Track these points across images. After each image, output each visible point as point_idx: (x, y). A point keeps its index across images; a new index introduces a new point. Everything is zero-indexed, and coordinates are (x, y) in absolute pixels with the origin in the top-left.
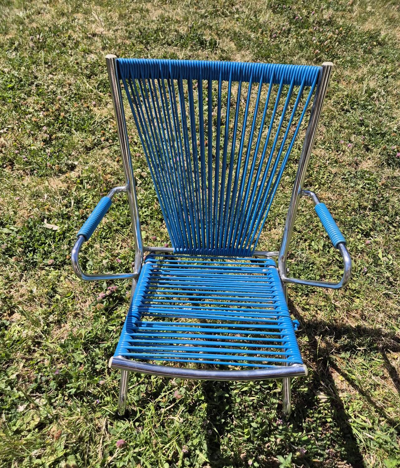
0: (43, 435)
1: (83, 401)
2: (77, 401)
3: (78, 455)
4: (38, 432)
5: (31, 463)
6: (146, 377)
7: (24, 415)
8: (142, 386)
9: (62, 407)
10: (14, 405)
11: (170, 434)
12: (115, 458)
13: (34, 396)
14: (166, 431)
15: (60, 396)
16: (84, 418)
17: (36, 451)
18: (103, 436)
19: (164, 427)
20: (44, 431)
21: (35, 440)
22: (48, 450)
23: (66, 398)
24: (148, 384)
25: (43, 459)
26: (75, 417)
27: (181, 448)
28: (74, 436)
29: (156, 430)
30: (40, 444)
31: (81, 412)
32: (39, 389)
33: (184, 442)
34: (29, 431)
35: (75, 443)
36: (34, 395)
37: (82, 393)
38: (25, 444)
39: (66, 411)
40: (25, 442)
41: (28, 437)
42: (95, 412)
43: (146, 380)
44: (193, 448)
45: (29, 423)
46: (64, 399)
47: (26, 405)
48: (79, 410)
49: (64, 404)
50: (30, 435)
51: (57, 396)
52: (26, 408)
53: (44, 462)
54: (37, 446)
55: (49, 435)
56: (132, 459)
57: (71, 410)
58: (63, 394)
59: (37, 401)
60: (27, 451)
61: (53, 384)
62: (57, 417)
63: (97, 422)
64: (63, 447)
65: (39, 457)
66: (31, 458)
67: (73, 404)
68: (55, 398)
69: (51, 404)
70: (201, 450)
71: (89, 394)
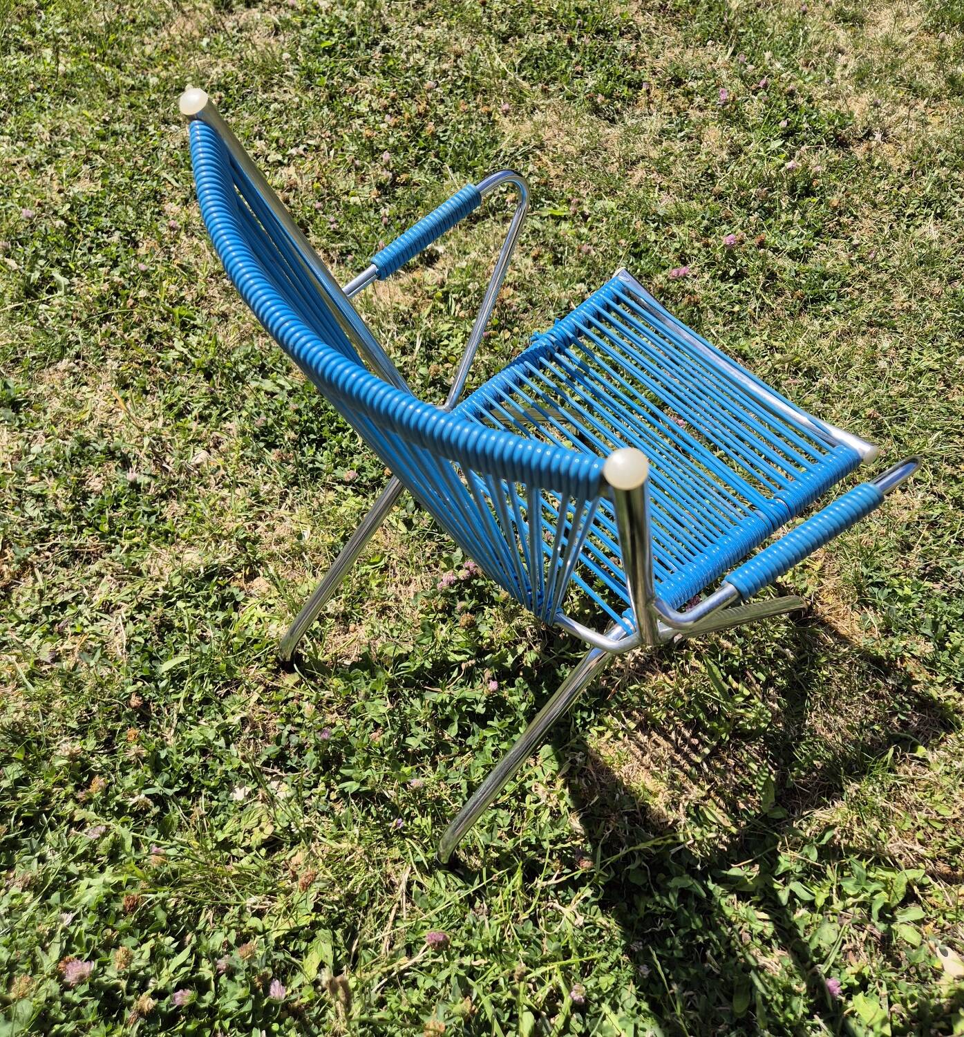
0: (275, 866)
1: (369, 812)
2: (355, 808)
3: (339, 932)
4: (266, 857)
5: (242, 922)
6: (514, 794)
7: (241, 809)
8: (503, 813)
9: (322, 813)
10: (227, 783)
11: (549, 947)
12: (415, 965)
13: (267, 774)
14: (540, 937)
15: (321, 787)
16: (365, 853)
17: (254, 899)
18: (396, 905)
19: (536, 924)
20: (277, 857)
21: (257, 874)
22: (280, 904)
23: (333, 796)
24: (516, 811)
25: (265, 922)
26: (345, 845)
27: (570, 989)
28: (337, 889)
29: (519, 927)
30: (266, 885)
31: (361, 838)
32: (280, 760)
33: (576, 975)
34: (248, 849)
35: (336, 903)
36: (270, 770)
37: (370, 794)
38: (235, 876)
39: (327, 826)
40: (235, 872)
41: (244, 862)
42: (390, 845)
43: (514, 802)
44: (595, 996)
45: (250, 832)
46: (328, 797)
47: (249, 789)
48: (356, 830)
49: (326, 809)
50: (248, 858)
51: (316, 786)
52: (249, 796)
53: (267, 927)
54: (258, 888)
55: (285, 870)
56: (454, 980)
57: (339, 826)
58: (328, 785)
59: (274, 784)
60: (238, 893)
61: (311, 757)
62: (309, 835)
63: (389, 868)
64: (311, 906)
65: (259, 914)
66: (242, 911)
67: (346, 815)
68: (310, 789)
69: (300, 800)
70: (614, 1007)
71: (383, 799)
